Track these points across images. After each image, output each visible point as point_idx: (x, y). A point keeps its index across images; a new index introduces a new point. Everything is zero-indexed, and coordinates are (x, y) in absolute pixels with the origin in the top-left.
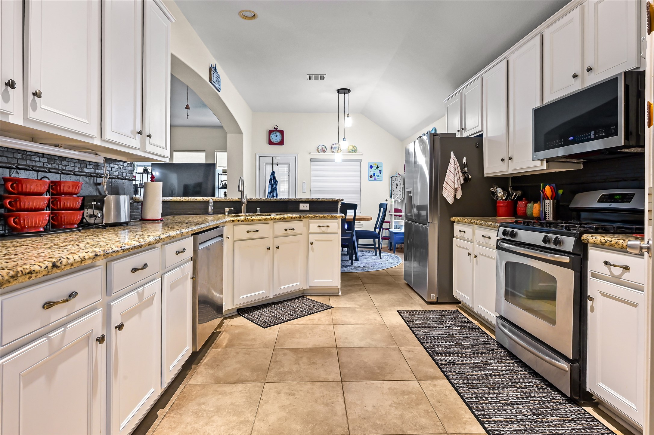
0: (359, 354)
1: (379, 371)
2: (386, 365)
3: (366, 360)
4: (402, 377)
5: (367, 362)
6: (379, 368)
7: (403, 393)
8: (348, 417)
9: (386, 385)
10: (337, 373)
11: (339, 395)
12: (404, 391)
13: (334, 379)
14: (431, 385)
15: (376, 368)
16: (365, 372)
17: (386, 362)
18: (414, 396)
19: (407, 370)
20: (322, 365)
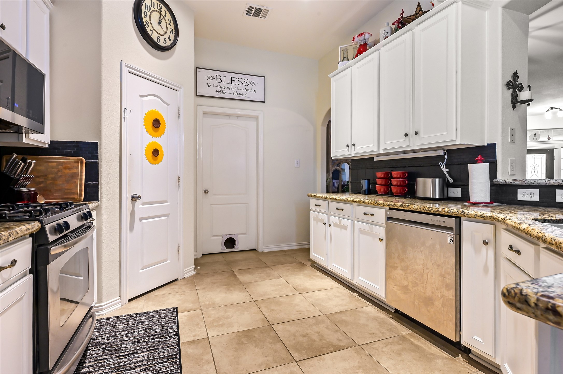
0: (266, 357)
1: (243, 339)
2: (235, 348)
3: (257, 350)
4: (222, 338)
5: (255, 347)
6: (242, 343)
7: (222, 325)
8: (257, 307)
9: (236, 329)
10: (278, 331)
11: (268, 316)
12: (222, 327)
13: (277, 326)
14: (198, 335)
15: (245, 342)
16: (255, 337)
17: (236, 352)
18: (215, 325)
19: (215, 346)
20: (295, 336)
